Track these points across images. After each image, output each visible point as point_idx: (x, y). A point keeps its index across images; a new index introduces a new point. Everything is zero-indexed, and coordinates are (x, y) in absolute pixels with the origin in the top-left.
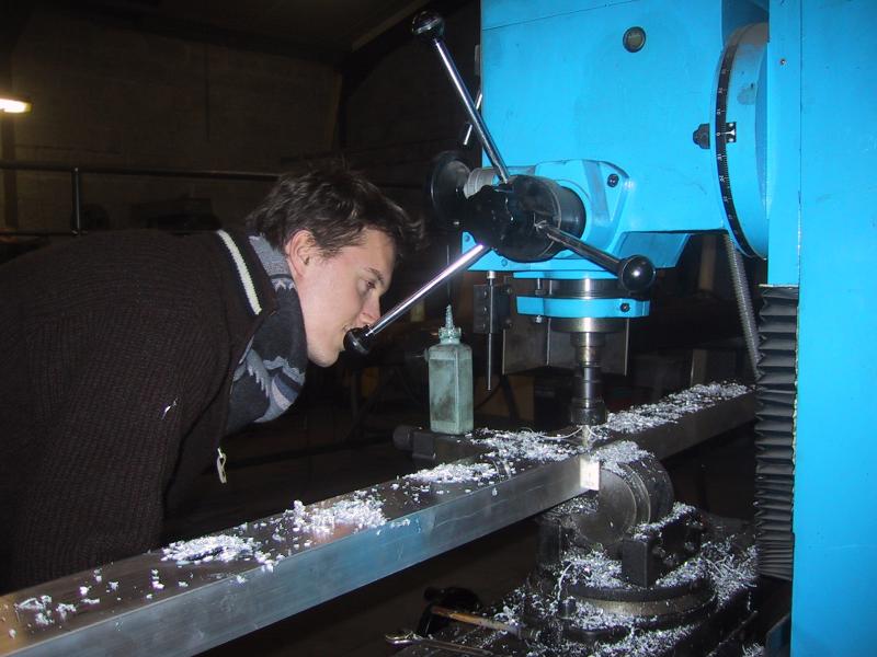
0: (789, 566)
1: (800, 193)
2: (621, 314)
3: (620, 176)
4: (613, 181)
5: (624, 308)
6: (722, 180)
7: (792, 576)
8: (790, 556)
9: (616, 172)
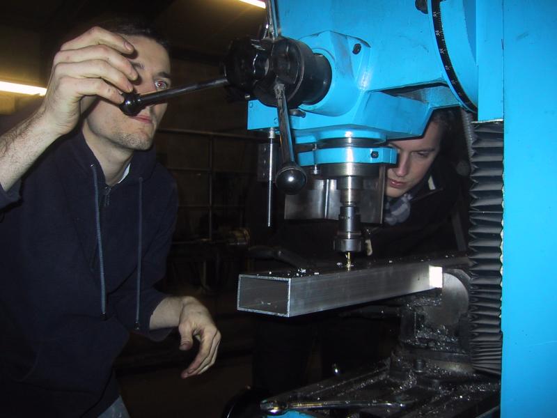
0: (499, 362)
1: (502, 41)
2: (371, 160)
3: (362, 45)
4: (357, 50)
5: (374, 155)
6: (438, 34)
7: (500, 370)
8: (499, 353)
9: (358, 42)
